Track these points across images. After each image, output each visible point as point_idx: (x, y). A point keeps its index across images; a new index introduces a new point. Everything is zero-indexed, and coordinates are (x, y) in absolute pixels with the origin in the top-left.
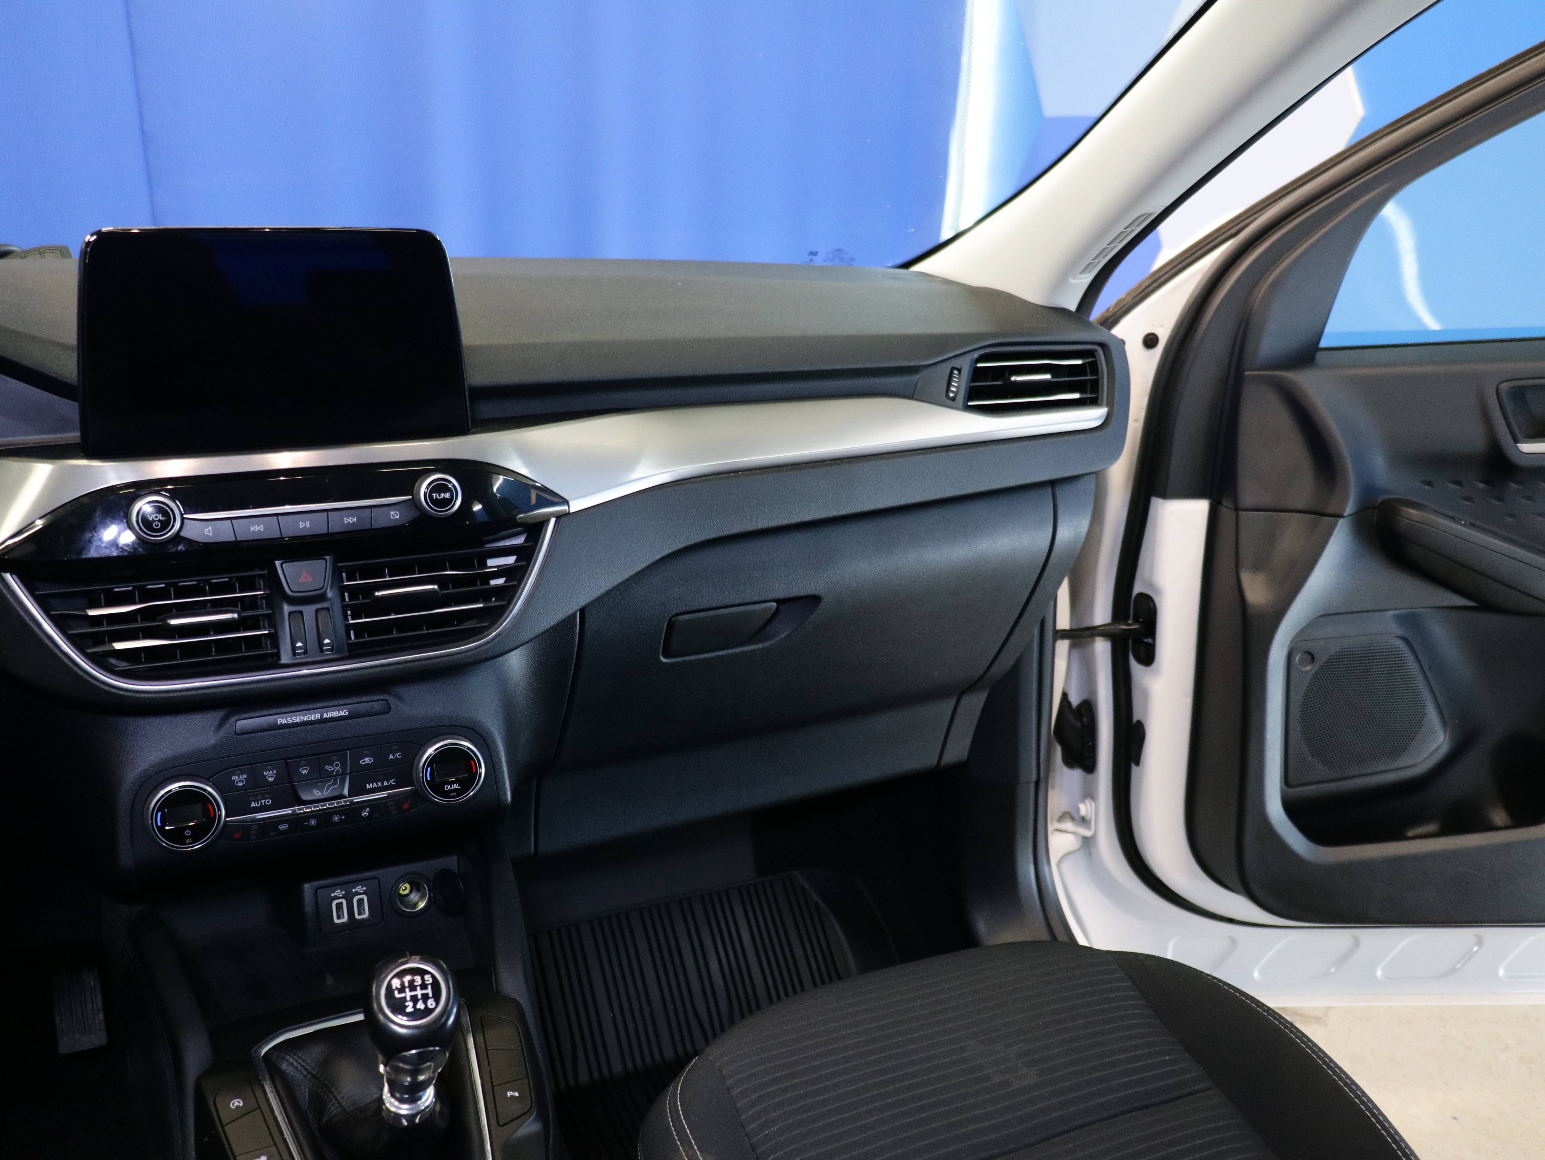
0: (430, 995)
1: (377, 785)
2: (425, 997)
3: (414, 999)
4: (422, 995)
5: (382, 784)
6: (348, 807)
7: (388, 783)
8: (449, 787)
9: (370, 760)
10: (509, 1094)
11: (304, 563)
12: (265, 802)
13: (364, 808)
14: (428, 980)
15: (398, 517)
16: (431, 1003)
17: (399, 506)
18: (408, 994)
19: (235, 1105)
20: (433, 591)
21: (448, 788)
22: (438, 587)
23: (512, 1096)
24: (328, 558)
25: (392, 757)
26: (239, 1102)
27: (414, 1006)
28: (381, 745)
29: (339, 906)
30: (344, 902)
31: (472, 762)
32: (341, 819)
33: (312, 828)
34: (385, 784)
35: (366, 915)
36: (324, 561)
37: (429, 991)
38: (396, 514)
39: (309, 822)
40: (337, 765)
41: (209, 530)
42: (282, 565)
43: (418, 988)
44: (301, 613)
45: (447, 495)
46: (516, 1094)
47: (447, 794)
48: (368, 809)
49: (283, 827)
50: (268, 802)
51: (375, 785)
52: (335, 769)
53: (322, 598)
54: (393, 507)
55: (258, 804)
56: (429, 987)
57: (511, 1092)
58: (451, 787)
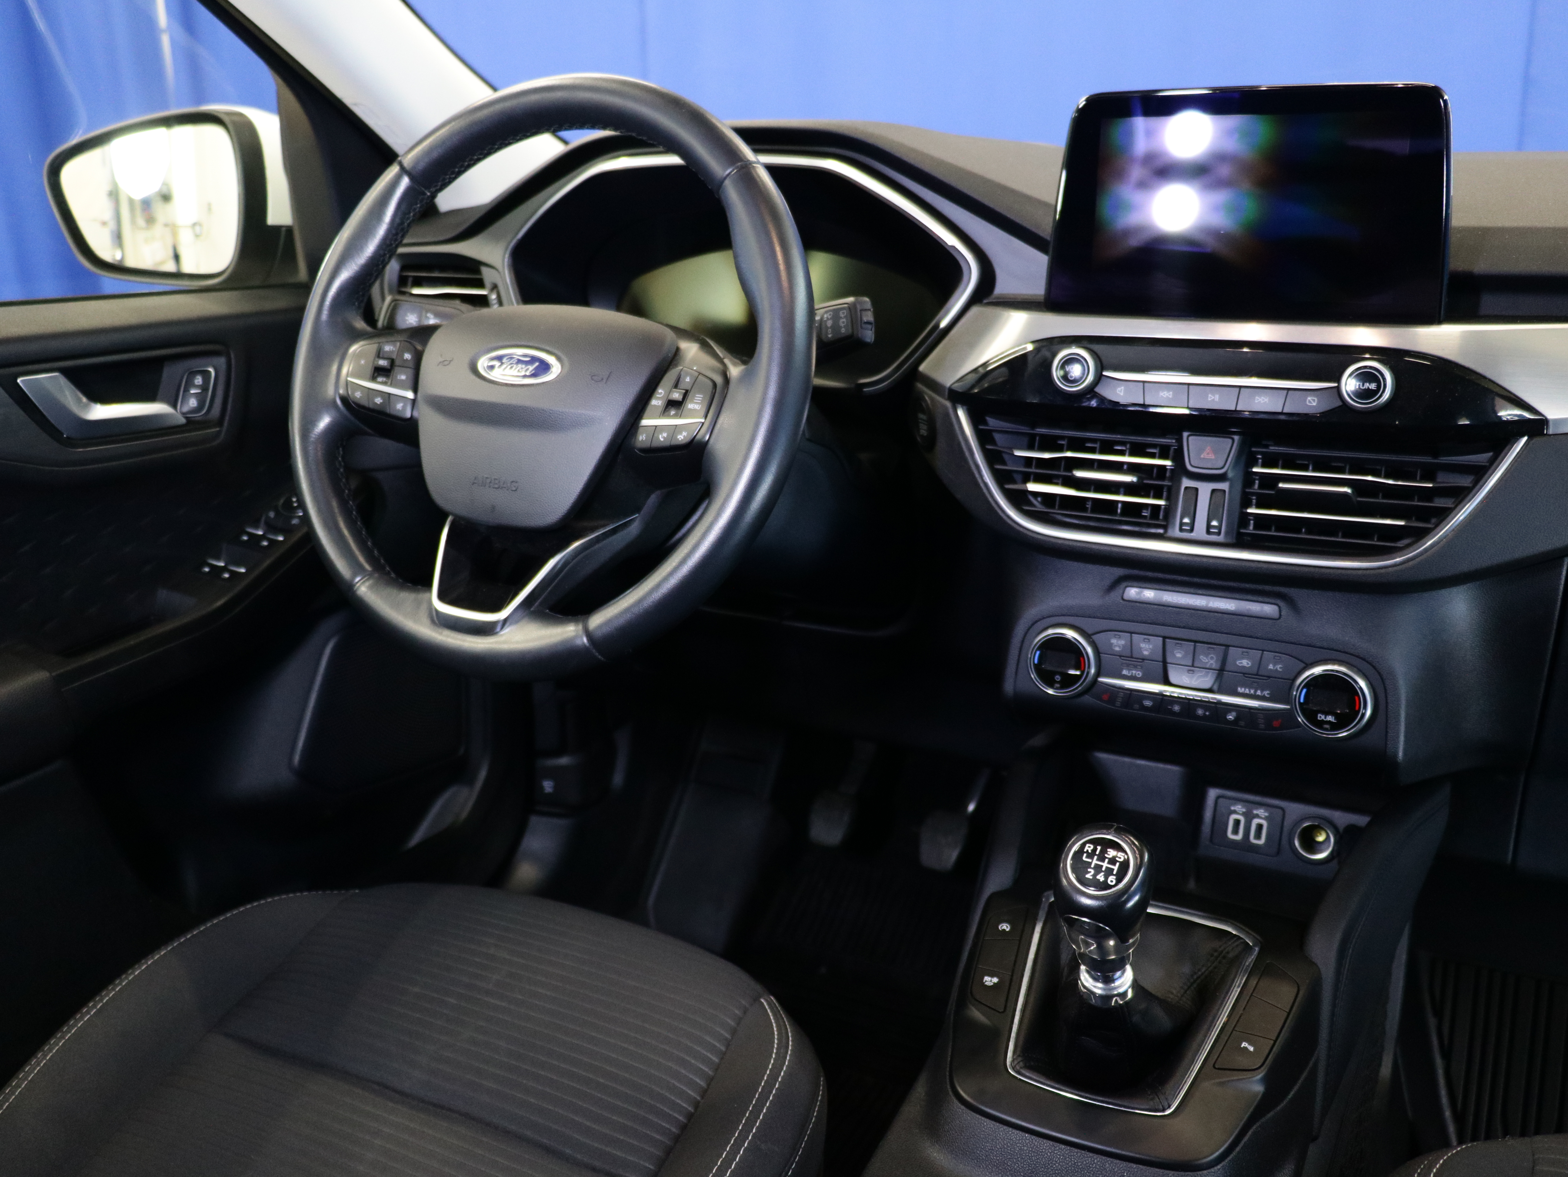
0: (1115, 873)
1: (1250, 691)
2: (1109, 872)
3: (1098, 869)
4: (1107, 868)
5: (1255, 692)
6: (1213, 705)
7: (1262, 692)
8: (1323, 717)
9: (1248, 664)
10: (1244, 1044)
11: (1209, 439)
12: (1135, 674)
13: (1230, 711)
14: (1120, 858)
15: (1314, 404)
16: (1112, 880)
17: (1319, 392)
18: (1095, 861)
19: (1003, 928)
20: (1345, 494)
21: (1321, 717)
22: (1353, 492)
23: (1246, 1048)
24: (1236, 438)
25: (1272, 668)
26: (1007, 927)
27: (1095, 876)
28: (1263, 651)
29: (1237, 823)
30: (1242, 819)
31: (1356, 698)
32: (1204, 714)
33: (1174, 713)
34: (1257, 694)
35: (1262, 841)
36: (1230, 441)
37: (1116, 868)
38: (1314, 400)
39: (1172, 706)
40: (1212, 658)
41: (1121, 390)
42: (1189, 436)
43: (1107, 860)
44: (1197, 489)
45: (1373, 386)
46: (1251, 1049)
47: (1320, 724)
48: (1234, 714)
49: (1148, 703)
50: (1139, 674)
51: (1247, 691)
52: (1209, 661)
53: (1221, 478)
54: (1312, 393)
55: (1129, 673)
56: (1118, 864)
57: (1247, 1044)
58: (1325, 718)
